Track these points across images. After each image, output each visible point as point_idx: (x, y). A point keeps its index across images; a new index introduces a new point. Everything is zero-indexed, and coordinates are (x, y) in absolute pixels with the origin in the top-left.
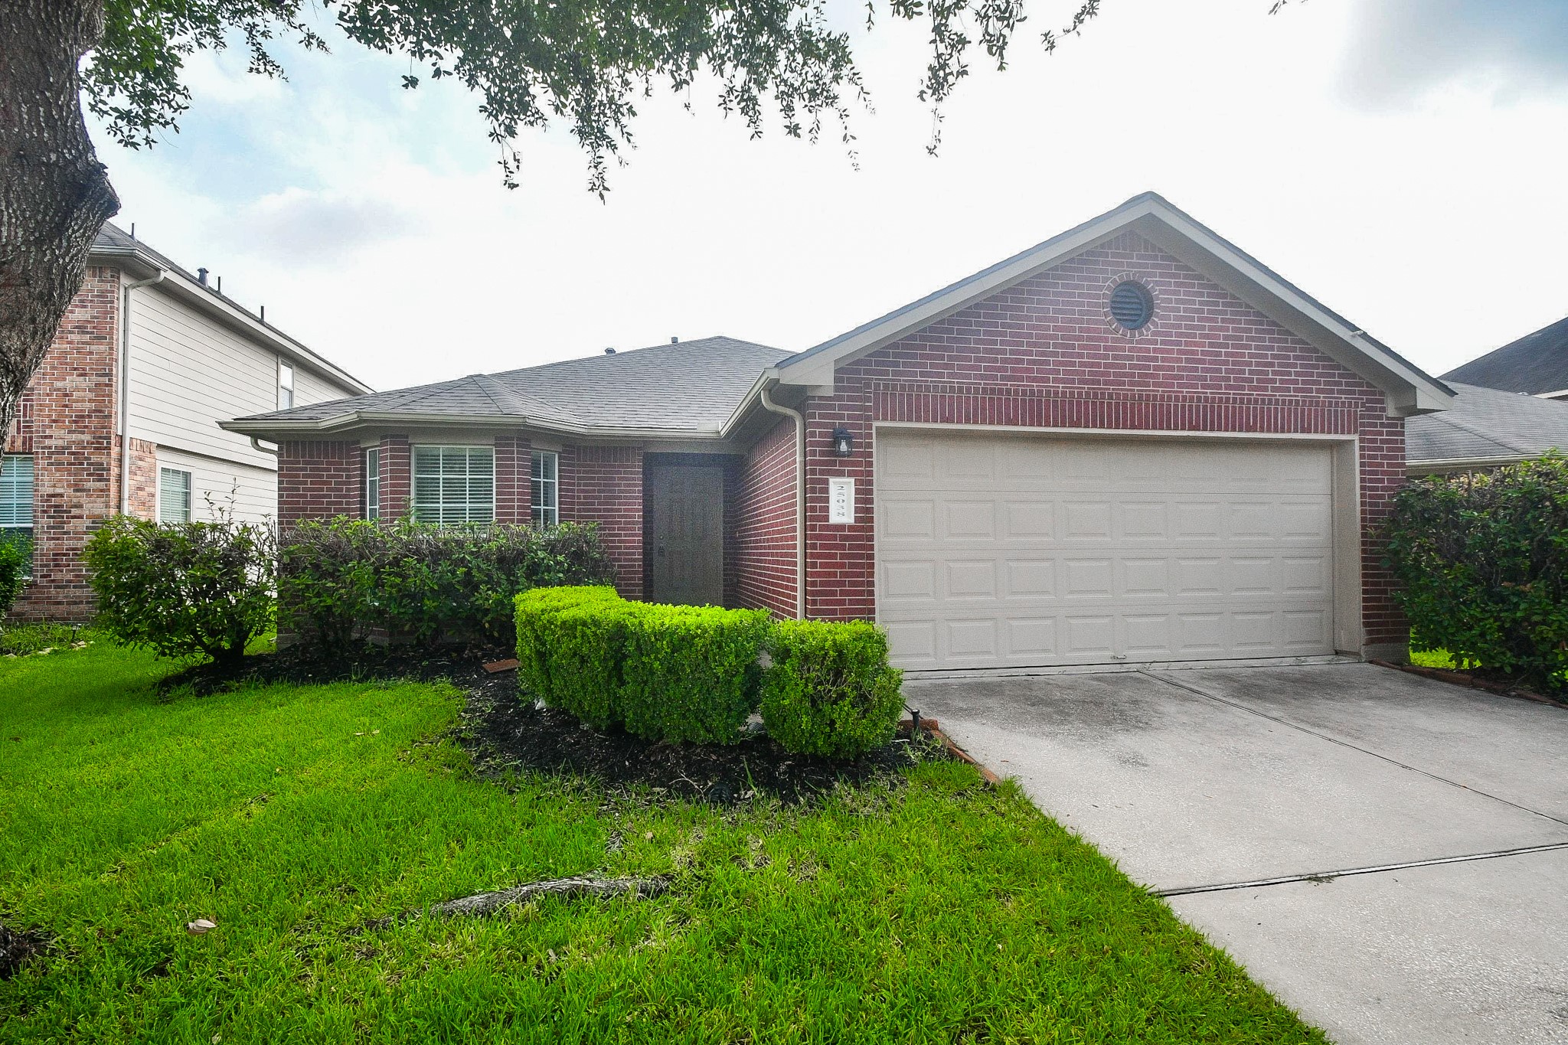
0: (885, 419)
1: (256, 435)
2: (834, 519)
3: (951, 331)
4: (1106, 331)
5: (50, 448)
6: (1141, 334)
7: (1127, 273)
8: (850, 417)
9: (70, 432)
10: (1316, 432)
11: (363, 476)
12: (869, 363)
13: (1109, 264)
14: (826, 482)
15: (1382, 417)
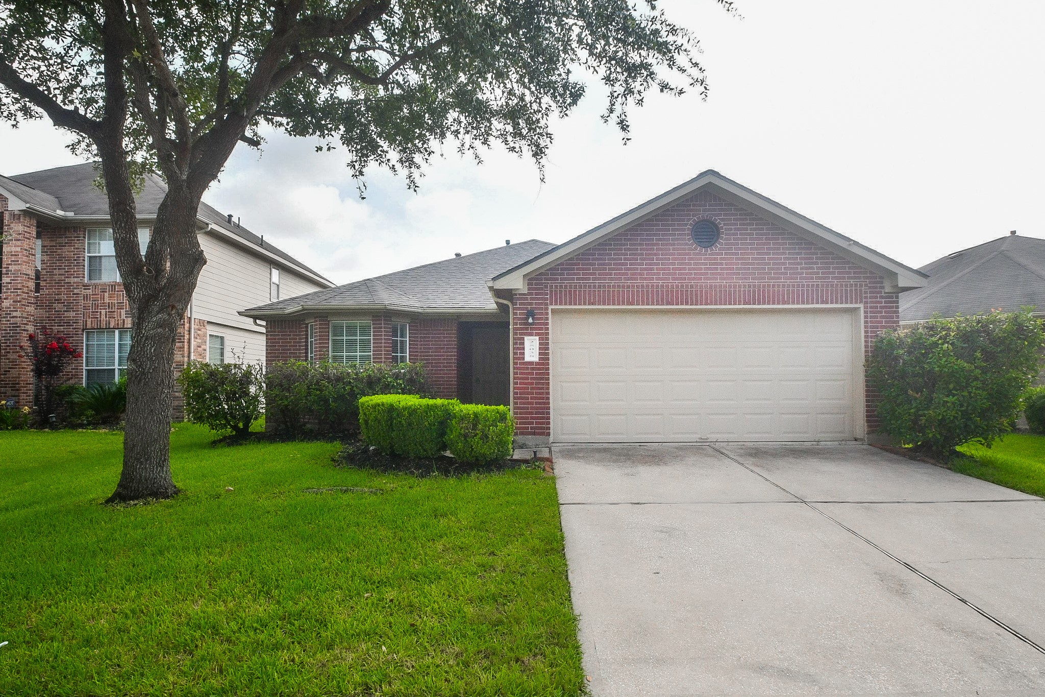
0: (556, 304)
1: (255, 318)
2: (528, 358)
3: (594, 254)
4: (689, 249)
6: (712, 250)
7: (703, 214)
8: (536, 304)
10: (832, 303)
11: (307, 338)
12: (547, 274)
13: (692, 210)
14: (523, 339)
15: (881, 292)
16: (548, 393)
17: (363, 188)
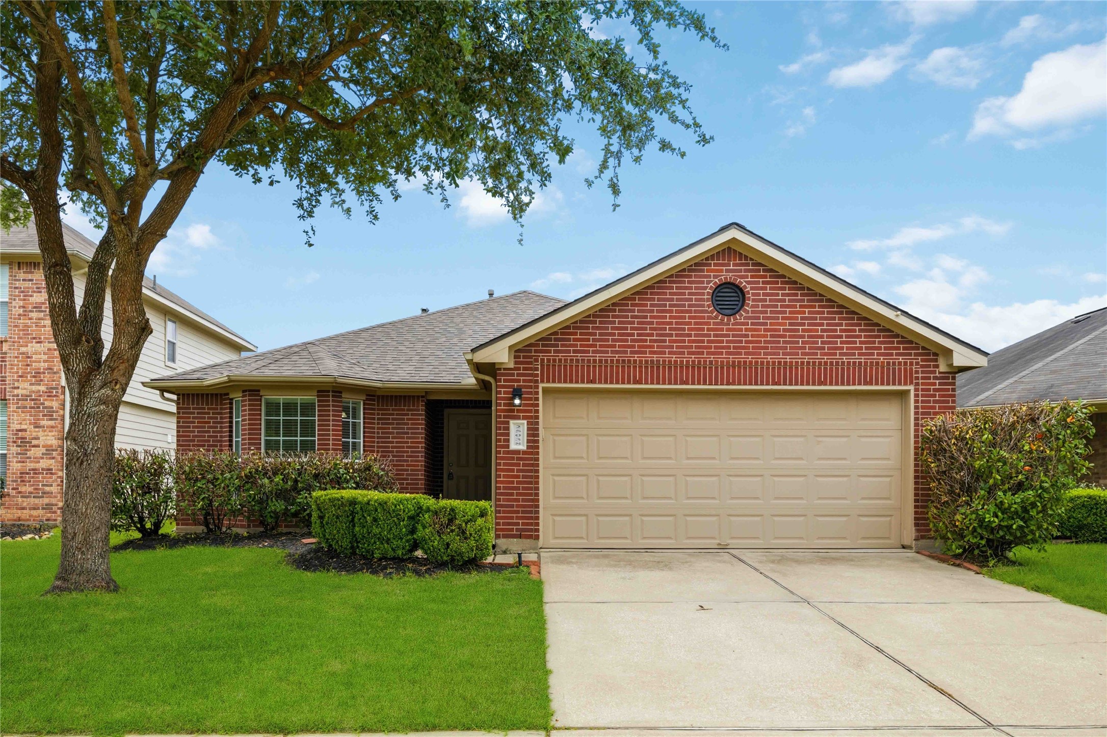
0: (548, 381)
1: (163, 390)
2: (513, 446)
3: (595, 322)
4: (709, 318)
5: (18, 396)
6: (735, 319)
7: (726, 275)
8: (524, 381)
9: (31, 384)
10: (877, 384)
11: (231, 417)
12: (538, 345)
13: (712, 271)
14: (508, 423)
15: (934, 372)
16: (537, 489)
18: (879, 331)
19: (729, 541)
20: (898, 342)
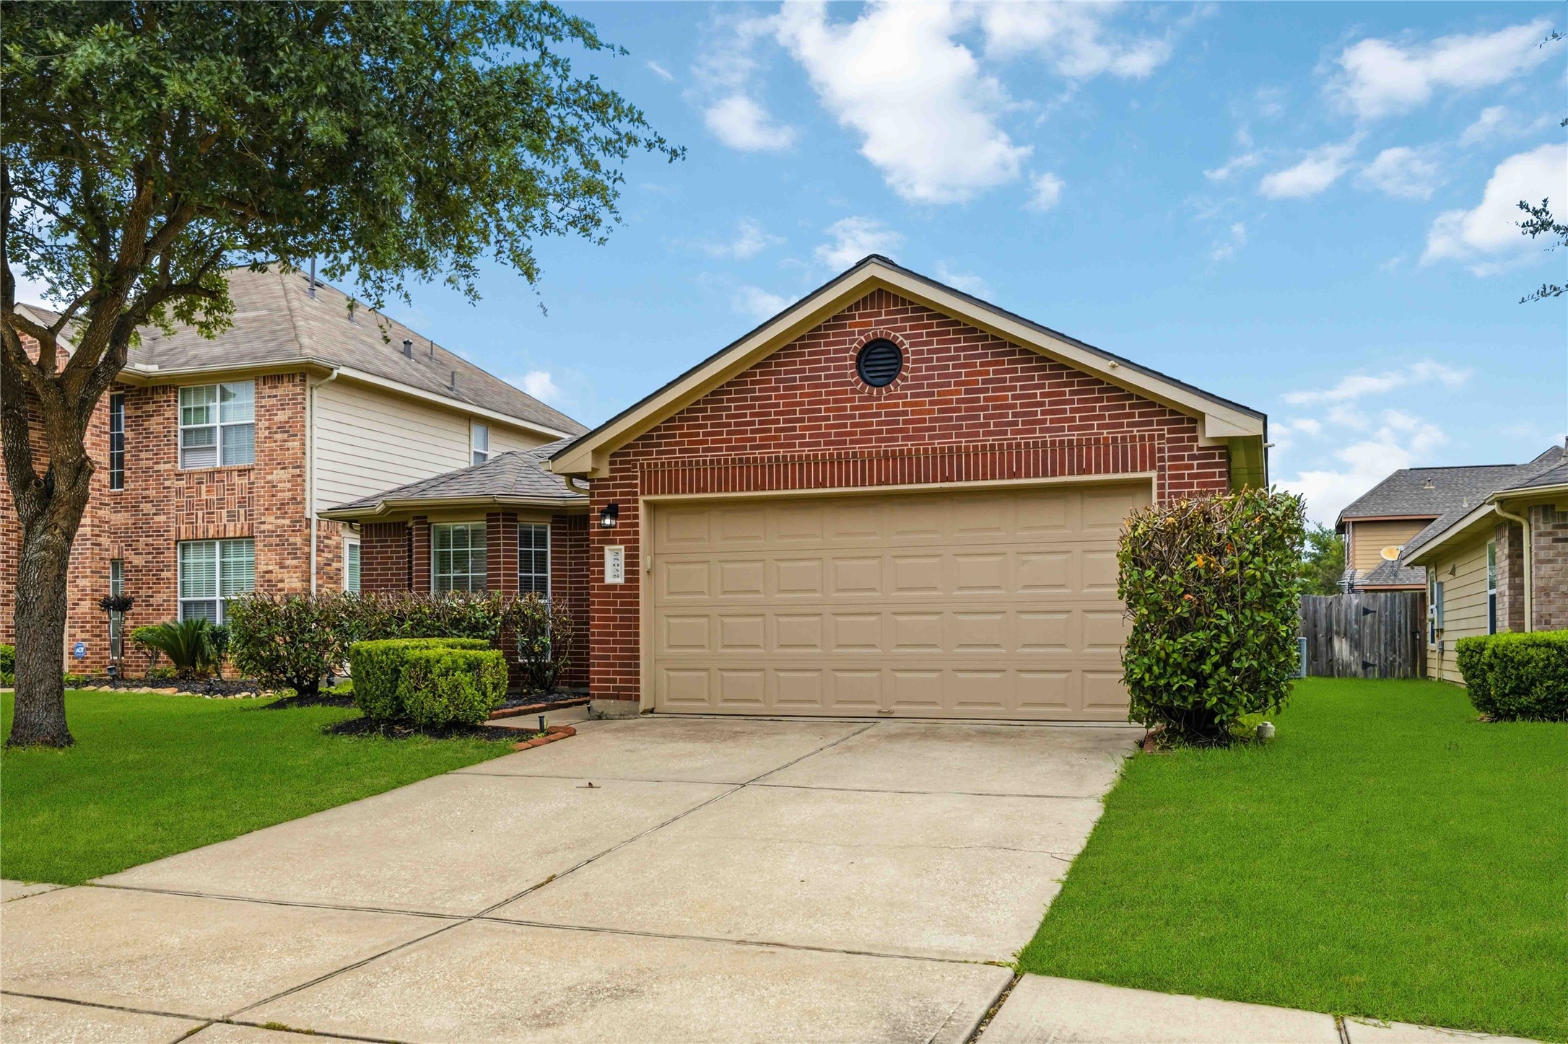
0: (649, 493)
1: (348, 522)
2: (610, 579)
4: (853, 391)
5: (264, 532)
6: (889, 391)
7: (877, 330)
8: (622, 494)
9: (277, 518)
12: (636, 446)
13: (856, 325)
14: (602, 549)
15: (1191, 448)
16: (637, 634)
17: (386, 327)
18: (1100, 391)
19: (893, 708)
20: (1131, 407)
